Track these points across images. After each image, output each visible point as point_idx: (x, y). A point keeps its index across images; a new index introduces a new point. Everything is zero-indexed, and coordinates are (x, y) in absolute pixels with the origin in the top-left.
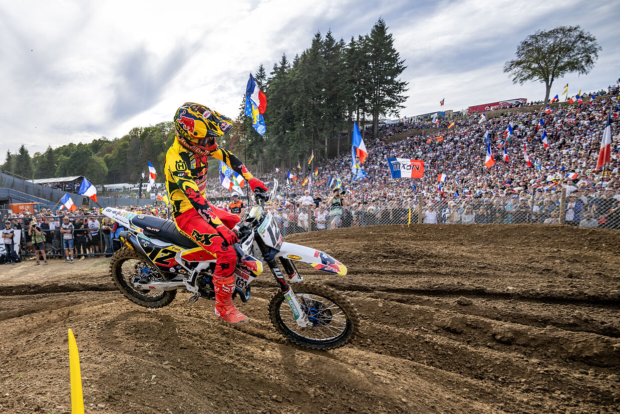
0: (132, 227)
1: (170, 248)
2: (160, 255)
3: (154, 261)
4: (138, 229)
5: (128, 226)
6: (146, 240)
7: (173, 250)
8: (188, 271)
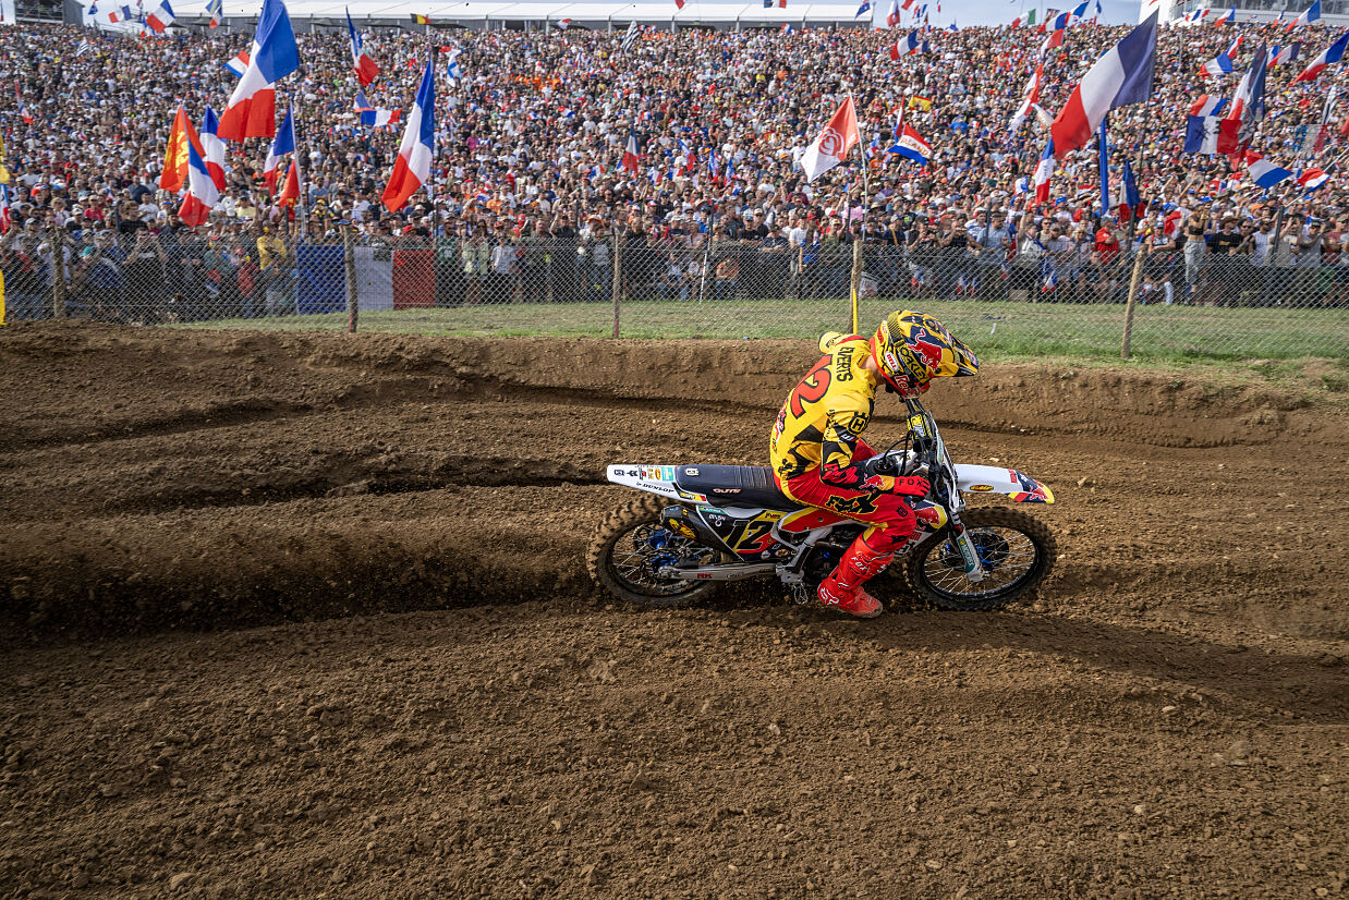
0: (682, 494)
1: (762, 518)
2: (746, 535)
3: (735, 550)
4: (697, 498)
5: (674, 495)
6: (717, 514)
7: (769, 519)
8: (791, 550)
